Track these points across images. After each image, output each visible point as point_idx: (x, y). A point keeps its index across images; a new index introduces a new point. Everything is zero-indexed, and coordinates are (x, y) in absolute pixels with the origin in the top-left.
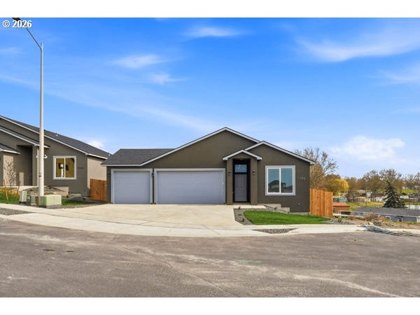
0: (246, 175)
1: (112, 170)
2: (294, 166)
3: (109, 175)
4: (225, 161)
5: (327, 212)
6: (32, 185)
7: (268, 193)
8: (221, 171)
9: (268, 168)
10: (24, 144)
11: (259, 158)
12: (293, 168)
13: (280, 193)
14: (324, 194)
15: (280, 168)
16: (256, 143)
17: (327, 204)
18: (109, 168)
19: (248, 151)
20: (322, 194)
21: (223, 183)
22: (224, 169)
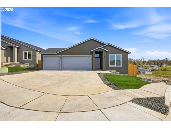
0: (99, 58)
1: (44, 56)
2: (122, 54)
3: (42, 58)
4: (92, 52)
5: (135, 74)
6: (13, 62)
7: (110, 66)
8: (90, 56)
9: (110, 55)
10: (10, 46)
11: (107, 50)
12: (121, 55)
13: (115, 66)
14: (134, 66)
15: (115, 55)
16: (105, 44)
17: (135, 70)
18: (42, 55)
19: (102, 47)
20: (133, 66)
21: (91, 61)
22: (91, 56)
